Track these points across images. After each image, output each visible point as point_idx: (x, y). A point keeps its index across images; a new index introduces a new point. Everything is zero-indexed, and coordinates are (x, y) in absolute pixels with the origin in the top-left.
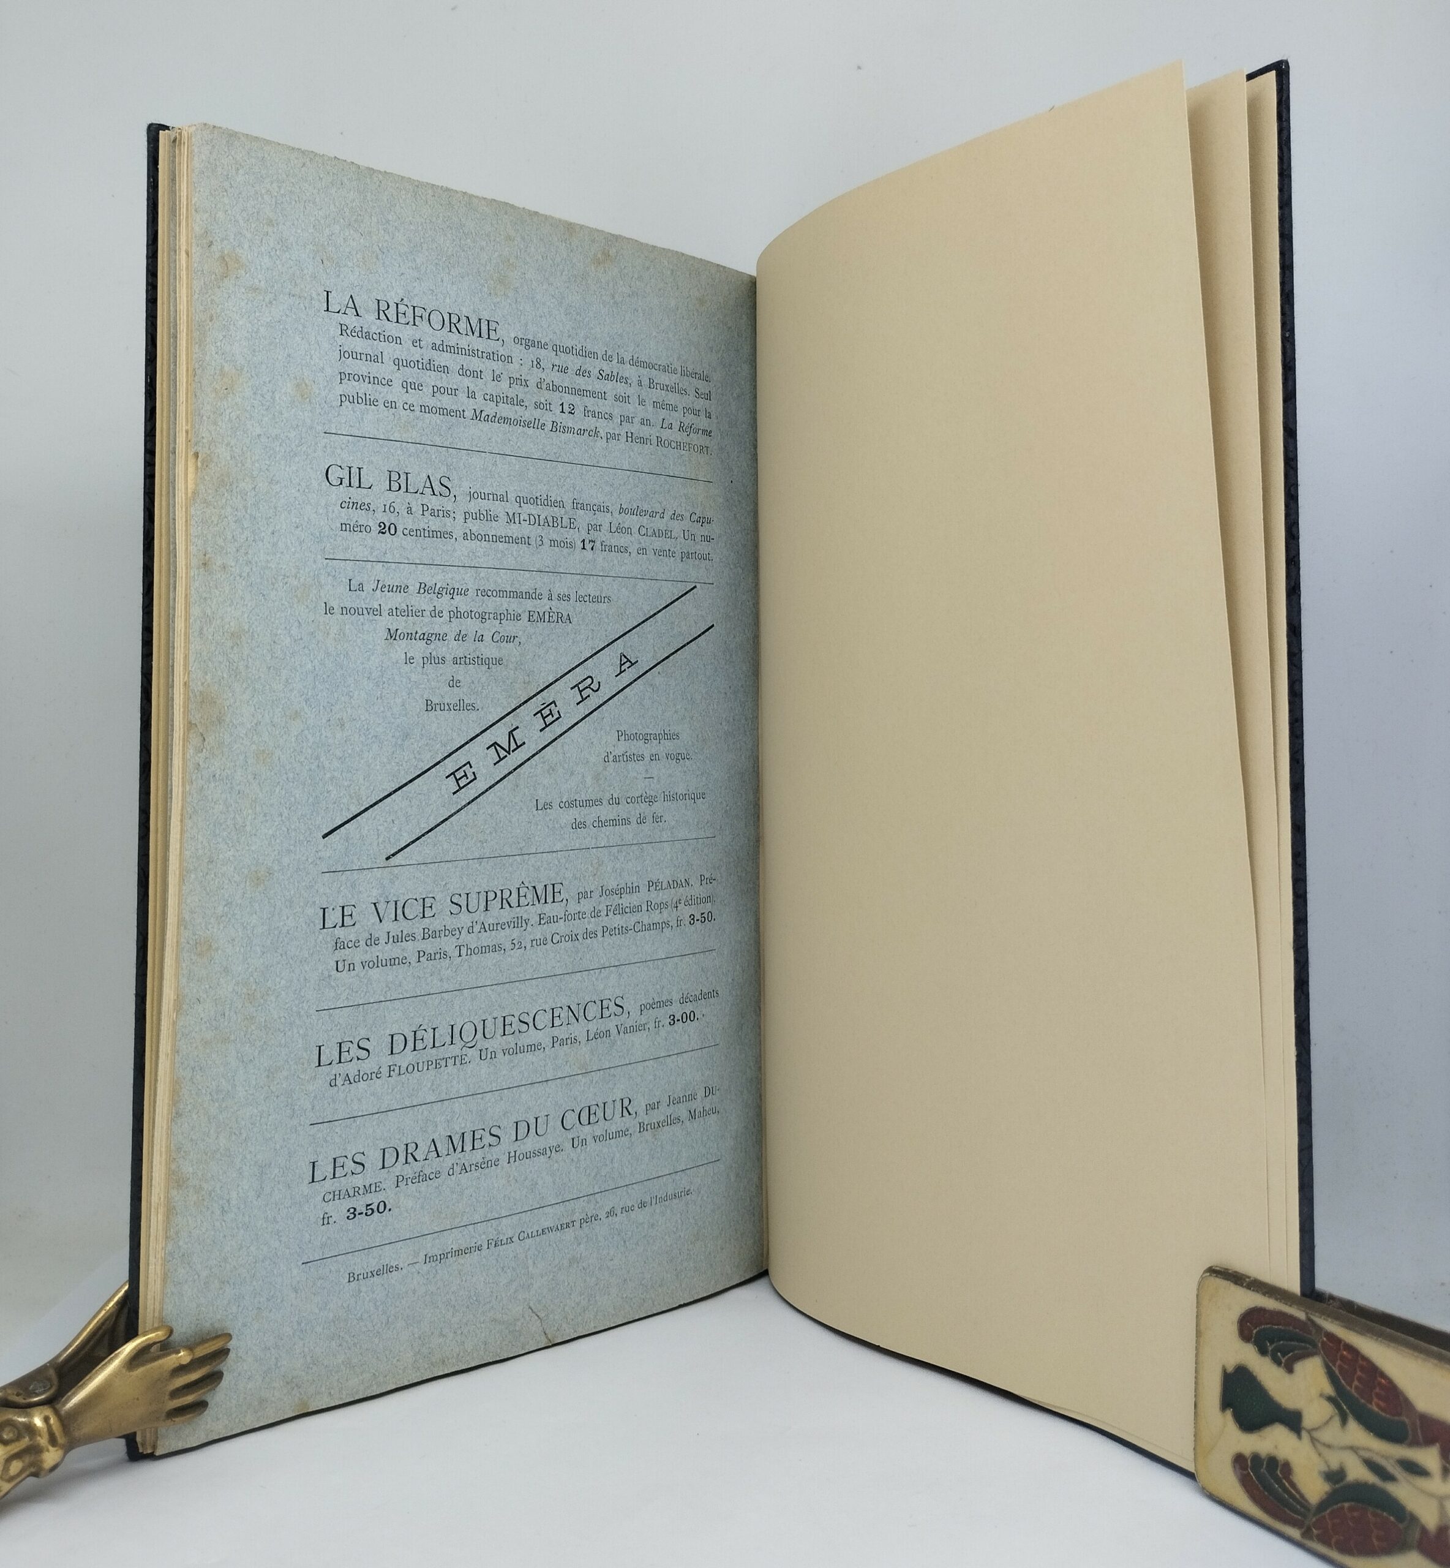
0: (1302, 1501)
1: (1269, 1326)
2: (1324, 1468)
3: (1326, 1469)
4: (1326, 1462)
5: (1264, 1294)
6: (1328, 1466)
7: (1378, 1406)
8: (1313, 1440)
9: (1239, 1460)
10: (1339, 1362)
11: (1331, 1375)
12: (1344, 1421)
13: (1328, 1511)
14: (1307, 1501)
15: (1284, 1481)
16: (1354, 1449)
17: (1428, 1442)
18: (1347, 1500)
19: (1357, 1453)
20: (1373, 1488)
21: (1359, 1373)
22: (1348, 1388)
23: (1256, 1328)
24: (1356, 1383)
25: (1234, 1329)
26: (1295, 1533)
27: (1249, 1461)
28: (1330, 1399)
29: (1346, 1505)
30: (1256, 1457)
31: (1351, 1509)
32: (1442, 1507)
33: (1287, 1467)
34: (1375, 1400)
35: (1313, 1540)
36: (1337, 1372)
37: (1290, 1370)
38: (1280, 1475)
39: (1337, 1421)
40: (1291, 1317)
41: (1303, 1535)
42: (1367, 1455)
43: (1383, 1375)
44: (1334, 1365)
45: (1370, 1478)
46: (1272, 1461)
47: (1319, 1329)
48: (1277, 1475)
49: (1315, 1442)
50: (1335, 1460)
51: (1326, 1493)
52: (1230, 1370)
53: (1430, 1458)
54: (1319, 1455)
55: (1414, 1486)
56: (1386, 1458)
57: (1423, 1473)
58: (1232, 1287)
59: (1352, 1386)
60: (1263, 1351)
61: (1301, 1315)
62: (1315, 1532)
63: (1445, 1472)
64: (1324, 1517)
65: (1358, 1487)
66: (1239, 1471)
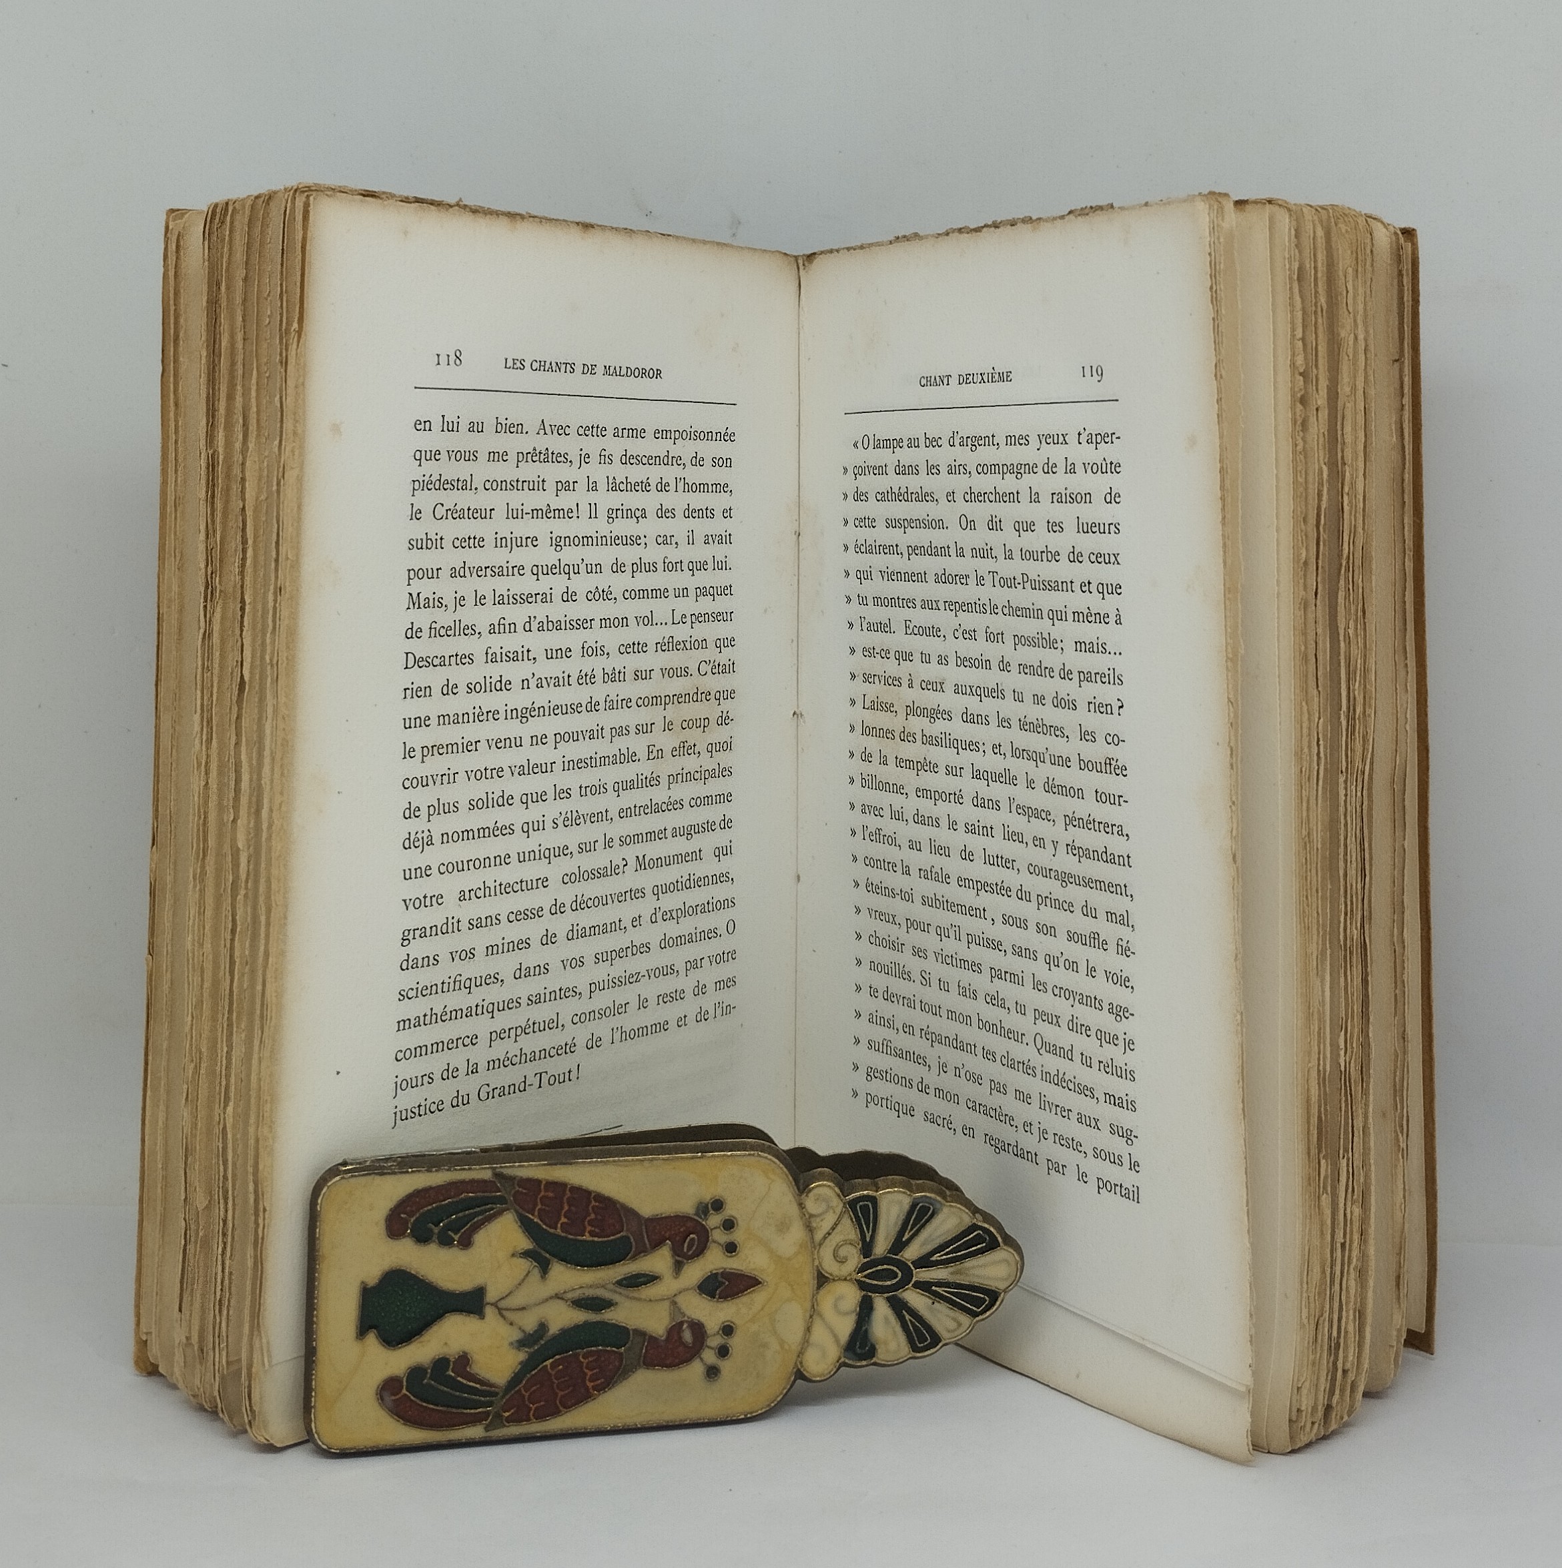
0: (487, 1390)
1: (433, 1206)
2: (516, 1335)
3: (520, 1336)
4: (520, 1329)
5: (429, 1171)
6: (523, 1331)
7: (592, 1234)
8: (499, 1310)
9: (389, 1387)
10: (539, 1206)
11: (527, 1226)
12: (544, 1269)
13: (523, 1383)
14: (492, 1385)
15: (459, 1379)
16: (557, 1296)
17: (657, 1245)
18: (548, 1357)
19: (562, 1299)
20: (586, 1325)
21: (566, 1207)
22: (550, 1231)
23: (414, 1215)
24: (563, 1220)
25: (377, 1231)
26: (476, 1432)
27: (405, 1379)
28: (526, 1254)
29: (548, 1363)
30: (416, 1373)
31: (554, 1365)
32: (674, 1303)
33: (464, 1359)
34: (589, 1228)
35: (505, 1426)
36: (535, 1219)
37: (466, 1243)
38: (453, 1375)
39: (536, 1273)
40: (472, 1181)
41: (487, 1429)
42: (577, 1294)
43: (600, 1198)
44: (533, 1215)
45: (580, 1316)
46: (441, 1364)
47: (511, 1179)
48: (448, 1376)
49: (504, 1313)
50: (529, 1322)
51: (521, 1363)
52: (372, 1281)
53: (659, 1261)
54: (511, 1324)
55: (639, 1299)
56: (603, 1286)
57: (651, 1279)
58: (378, 1179)
59: (559, 1225)
60: (422, 1238)
61: (486, 1174)
62: (507, 1414)
63: (678, 1267)
64: (520, 1390)
65: (565, 1332)
66: (389, 1399)
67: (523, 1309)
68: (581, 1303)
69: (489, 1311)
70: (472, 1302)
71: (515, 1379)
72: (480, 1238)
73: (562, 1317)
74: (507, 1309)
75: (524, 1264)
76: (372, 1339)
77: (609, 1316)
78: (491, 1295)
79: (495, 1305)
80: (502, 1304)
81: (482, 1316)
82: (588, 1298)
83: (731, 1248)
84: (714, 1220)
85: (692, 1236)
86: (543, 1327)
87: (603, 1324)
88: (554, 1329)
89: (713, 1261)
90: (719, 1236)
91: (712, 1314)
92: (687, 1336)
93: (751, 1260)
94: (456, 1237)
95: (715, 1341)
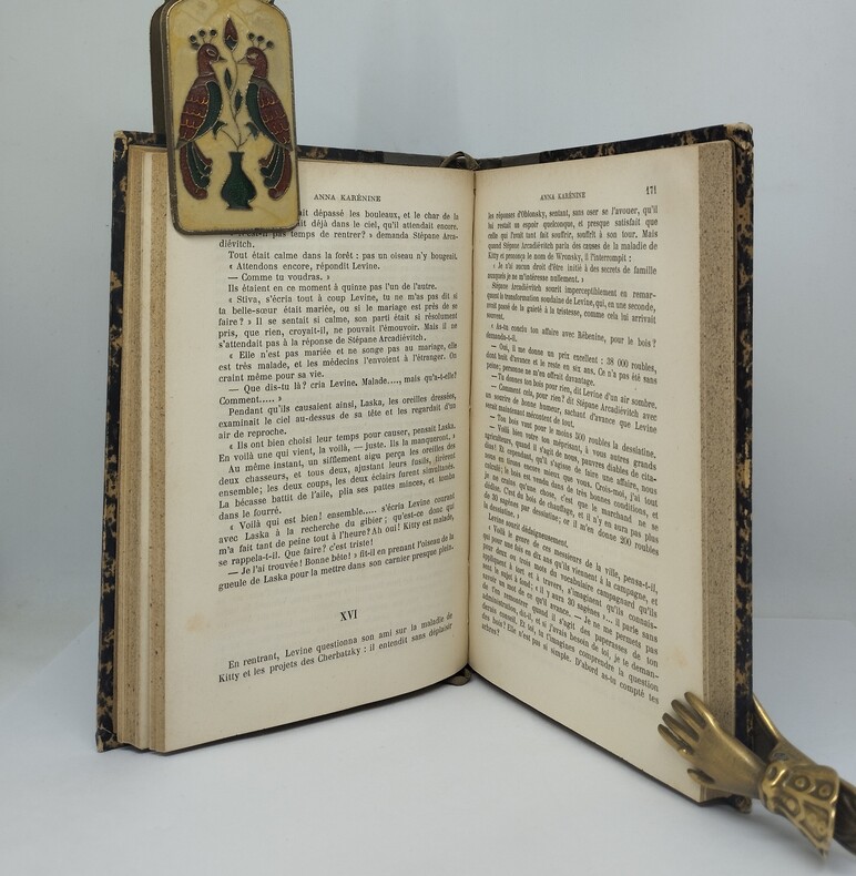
0: (275, 150)
4: (249, 136)
7: (206, 101)
9: (273, 195)
10: (193, 128)
11: (201, 132)
12: (221, 124)
13: (272, 133)
15: (270, 163)
16: (234, 118)
17: (211, 69)
18: (262, 122)
19: (235, 115)
21: (194, 113)
22: (204, 121)
23: (196, 186)
25: (203, 202)
27: (270, 189)
28: (215, 132)
29: (264, 122)
30: (267, 183)
33: (262, 161)
35: (291, 142)
37: (210, 161)
38: (268, 166)
40: (181, 156)
41: (292, 150)
42: (234, 110)
43: (189, 97)
44: (197, 129)
46: (264, 171)
47: (180, 140)
48: (269, 168)
51: (264, 135)
52: (227, 204)
55: (237, 78)
58: (180, 204)
59: (202, 117)
60: (207, 181)
62: (286, 141)
63: (222, 59)
64: (276, 135)
65: (251, 114)
66: (278, 194)
68: (238, 106)
69: (240, 150)
70: (237, 158)
71: (271, 137)
73: (244, 117)
75: (220, 133)
76: (251, 203)
77: (244, 94)
78: (234, 149)
81: (243, 153)
82: (236, 104)
83: (213, 33)
84: (200, 41)
85: (207, 52)
86: (248, 125)
87: (247, 96)
88: (249, 120)
89: (219, 42)
90: (208, 39)
91: (243, 45)
93: (219, 24)
94: (207, 166)
95: (256, 44)
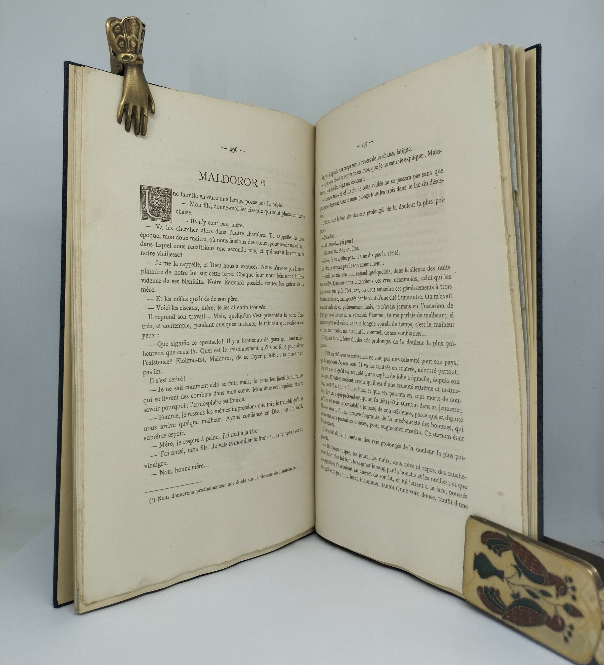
0: (503, 605)
1: (492, 538)
2: (512, 593)
3: (513, 593)
4: (513, 590)
5: (491, 526)
6: (513, 592)
7: (533, 570)
8: (508, 582)
9: (480, 589)
10: (518, 553)
11: (516, 557)
12: (520, 575)
13: (513, 609)
14: (504, 604)
15: (497, 597)
17: (551, 584)
18: (520, 605)
19: (524, 587)
20: (530, 600)
21: (526, 557)
22: (522, 562)
23: (487, 539)
24: (525, 561)
25: (479, 539)
26: (500, 617)
27: (483, 589)
28: (515, 567)
29: (520, 607)
30: (486, 588)
31: (521, 608)
32: (556, 608)
33: (498, 592)
34: (532, 567)
35: (507, 620)
36: (518, 556)
37: (500, 555)
39: (517, 575)
40: (501, 535)
41: (503, 618)
42: (528, 588)
43: (535, 558)
44: (517, 554)
46: (492, 589)
47: (512, 540)
48: (494, 595)
49: (509, 583)
50: (516, 591)
51: (512, 602)
52: (477, 554)
53: (552, 590)
54: (510, 588)
55: (545, 600)
56: (535, 590)
57: (549, 595)
58: (479, 523)
59: (524, 562)
60: (490, 548)
61: (505, 535)
62: (508, 617)
63: (557, 595)
64: (511, 611)
65: (525, 600)
66: (480, 593)
67: (514, 585)
68: (529, 592)
69: (505, 580)
70: (501, 574)
71: (511, 607)
72: (504, 554)
73: (524, 595)
74: (510, 582)
76: (476, 571)
77: (537, 601)
78: (506, 575)
79: (507, 579)
80: (509, 580)
81: (503, 581)
82: (531, 591)
83: (574, 598)
84: (569, 585)
85: (562, 587)
86: (519, 594)
87: (535, 603)
89: (569, 599)
91: (569, 620)
92: (560, 622)
93: (580, 605)
94: (498, 551)
95: (568, 629)
